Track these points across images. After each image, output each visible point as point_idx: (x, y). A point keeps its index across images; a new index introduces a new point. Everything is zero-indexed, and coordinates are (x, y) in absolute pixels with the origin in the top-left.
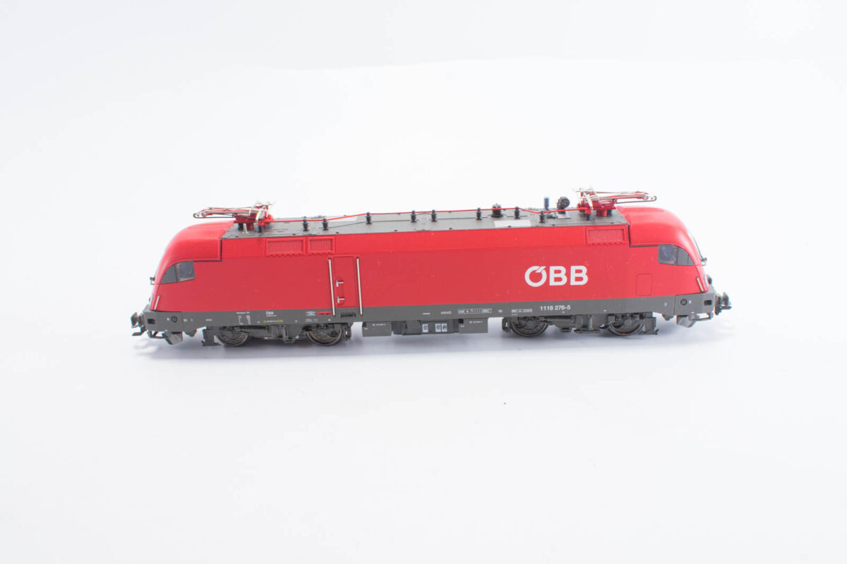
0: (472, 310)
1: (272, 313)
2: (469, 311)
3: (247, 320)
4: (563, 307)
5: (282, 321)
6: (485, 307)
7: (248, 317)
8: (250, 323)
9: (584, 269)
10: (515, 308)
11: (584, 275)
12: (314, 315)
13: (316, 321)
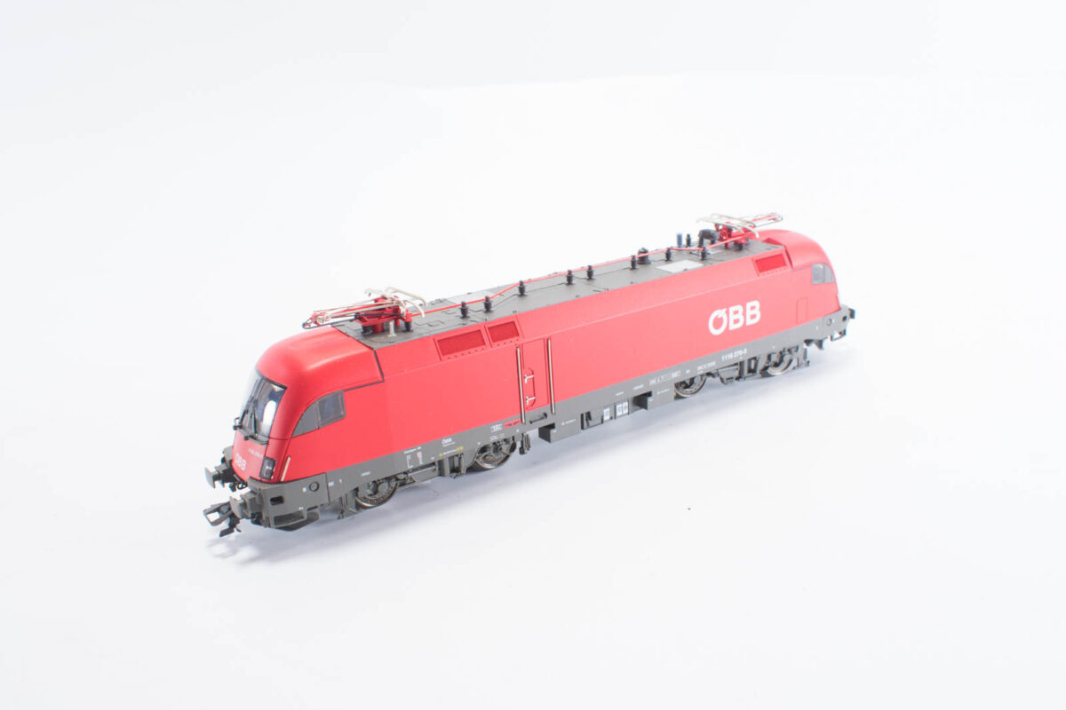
0: (662, 377)
1: (450, 440)
2: (660, 379)
3: (418, 459)
4: (740, 352)
5: (461, 448)
6: (674, 371)
7: (419, 455)
8: (421, 463)
9: (756, 303)
10: (700, 365)
11: (757, 312)
12: (500, 429)
13: (503, 436)
